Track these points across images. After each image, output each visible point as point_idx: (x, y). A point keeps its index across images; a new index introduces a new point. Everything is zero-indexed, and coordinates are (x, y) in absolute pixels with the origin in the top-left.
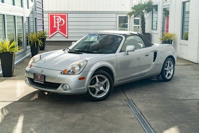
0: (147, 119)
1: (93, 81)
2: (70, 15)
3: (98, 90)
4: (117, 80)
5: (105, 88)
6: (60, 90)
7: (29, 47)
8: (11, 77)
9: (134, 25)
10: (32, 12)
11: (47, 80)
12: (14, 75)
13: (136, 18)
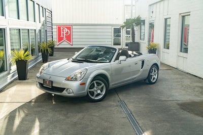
0: (136, 118)
1: (92, 86)
2: (74, 27)
3: (96, 93)
4: (112, 84)
5: (102, 91)
6: (65, 93)
7: (40, 54)
8: (25, 80)
9: (125, 35)
10: (43, 25)
11: (54, 85)
12: (28, 78)
13: (128, 30)
